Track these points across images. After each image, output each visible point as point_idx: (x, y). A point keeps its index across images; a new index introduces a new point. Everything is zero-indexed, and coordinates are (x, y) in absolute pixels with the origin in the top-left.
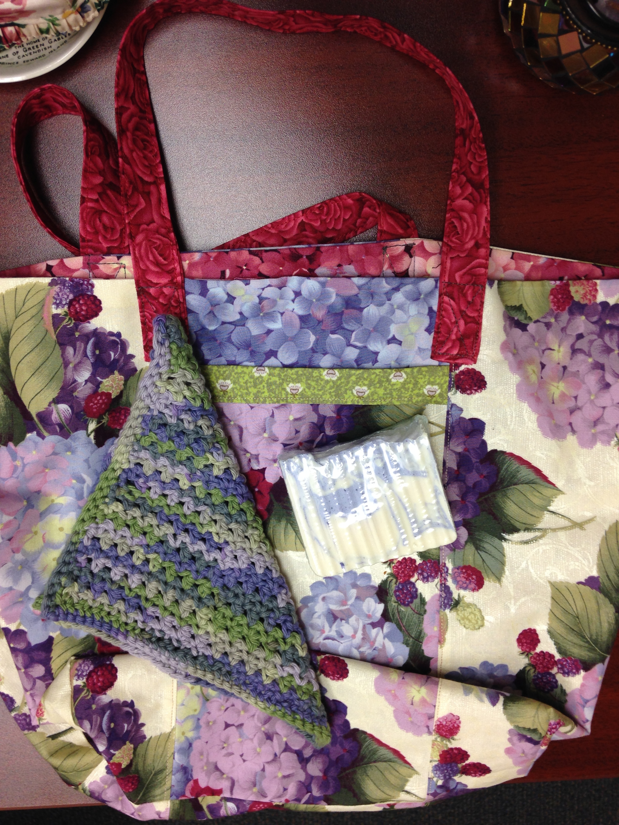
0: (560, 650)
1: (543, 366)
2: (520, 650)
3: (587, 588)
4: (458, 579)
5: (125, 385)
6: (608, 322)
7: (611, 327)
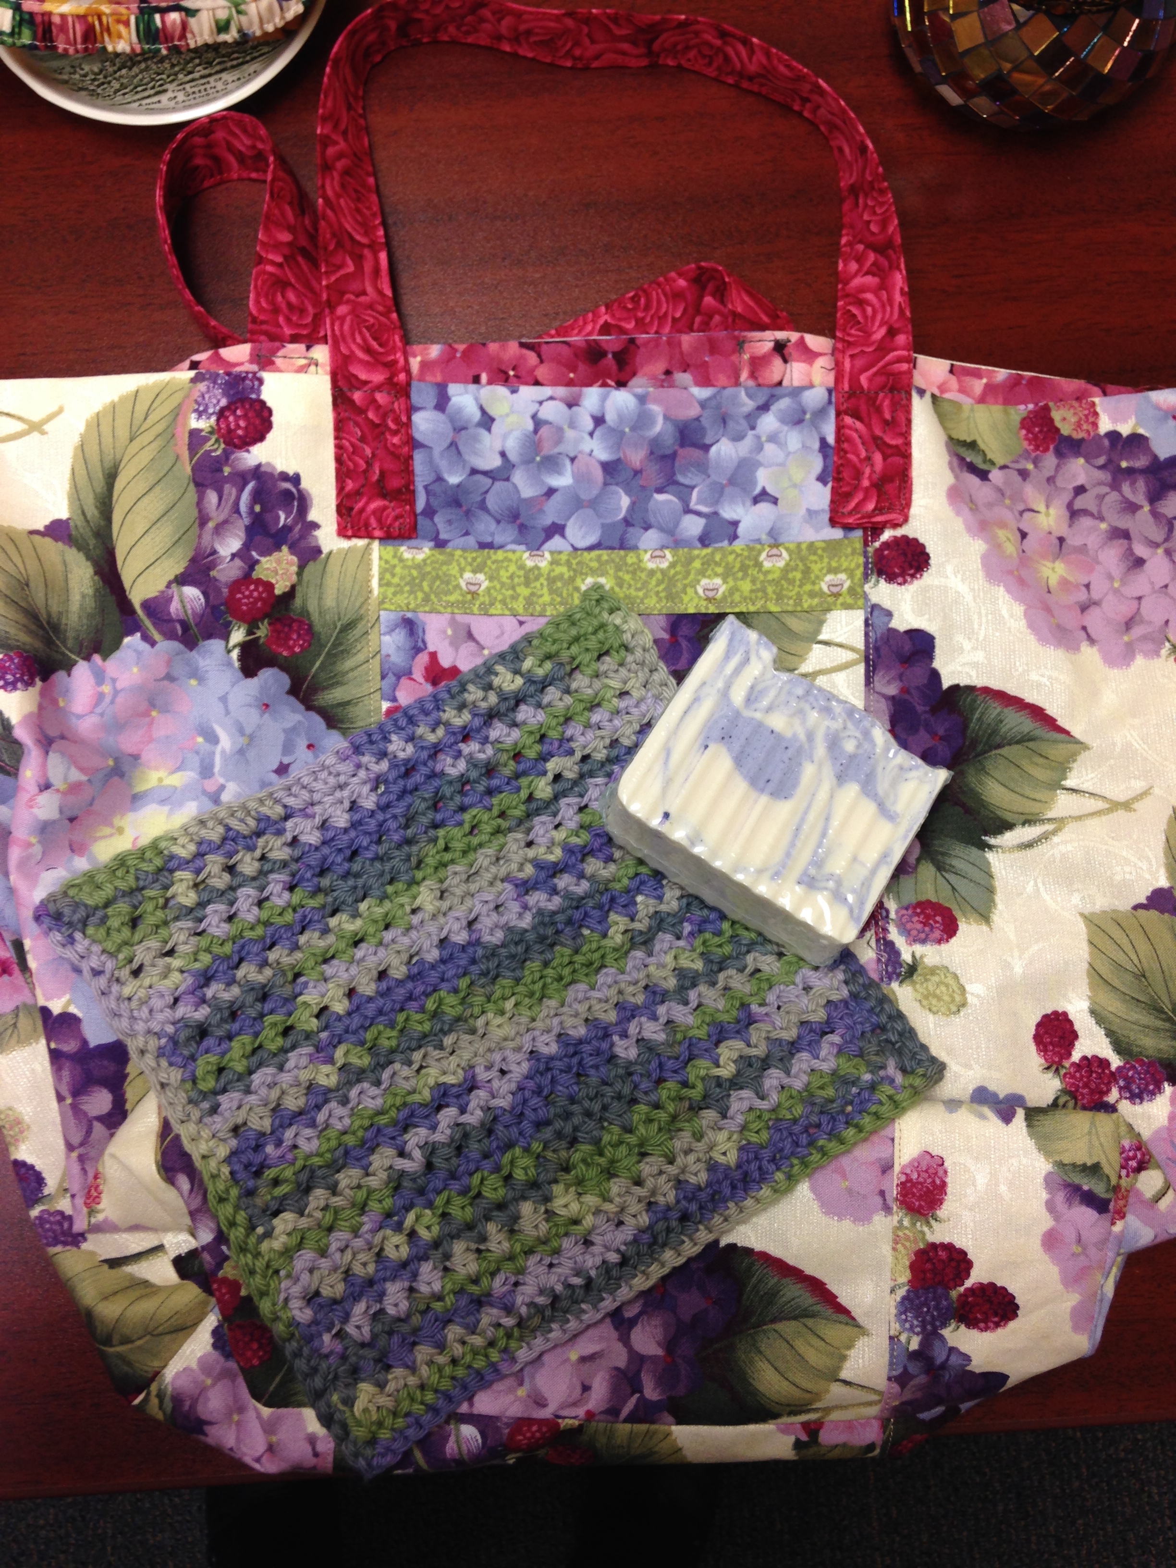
0: (1119, 1047)
1: (1024, 535)
2: (1043, 1061)
3: (1153, 914)
4: (909, 926)
5: (300, 574)
6: (1124, 464)
7: (1130, 471)
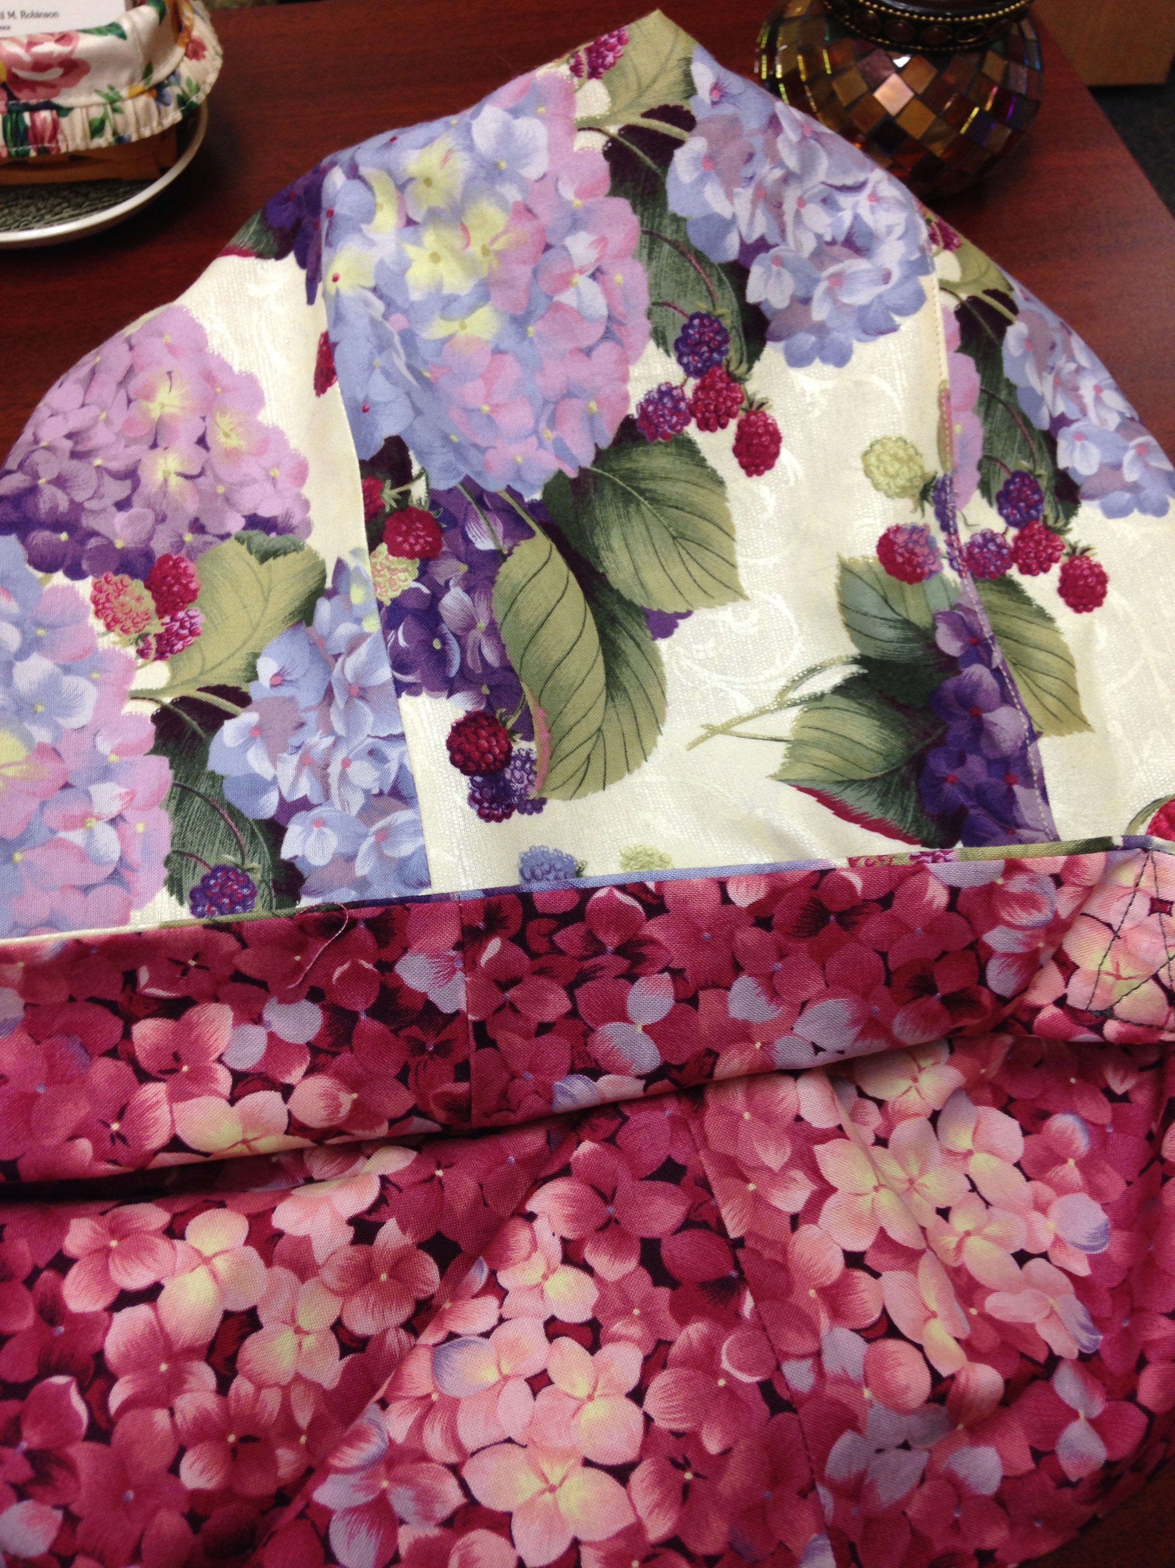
0: (689, 449)
2: (768, 412)
3: (669, 609)
4: (926, 550)
